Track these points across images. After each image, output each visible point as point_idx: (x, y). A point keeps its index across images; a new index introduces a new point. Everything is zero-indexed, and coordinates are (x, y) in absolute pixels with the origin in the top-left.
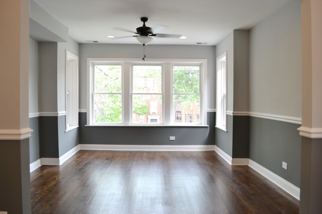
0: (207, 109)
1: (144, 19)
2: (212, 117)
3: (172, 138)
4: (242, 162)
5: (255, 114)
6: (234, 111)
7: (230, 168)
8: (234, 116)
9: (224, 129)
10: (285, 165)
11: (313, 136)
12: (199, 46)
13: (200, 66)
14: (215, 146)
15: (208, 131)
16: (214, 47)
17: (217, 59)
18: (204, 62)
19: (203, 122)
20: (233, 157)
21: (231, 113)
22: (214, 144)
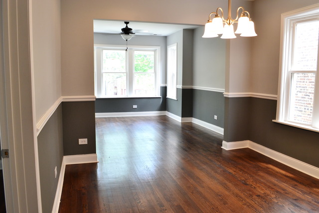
0: (160, 84)
1: (127, 23)
2: (164, 90)
3: (135, 106)
4: (188, 120)
5: (197, 87)
6: (183, 85)
7: (180, 125)
8: (183, 89)
9: (175, 98)
10: (216, 117)
11: (230, 96)
12: (155, 36)
13: (155, 51)
14: (166, 111)
15: (161, 100)
16: (166, 37)
17: (168, 47)
18: (158, 49)
19: (157, 94)
20: (182, 117)
21: (180, 87)
22: (165, 110)
